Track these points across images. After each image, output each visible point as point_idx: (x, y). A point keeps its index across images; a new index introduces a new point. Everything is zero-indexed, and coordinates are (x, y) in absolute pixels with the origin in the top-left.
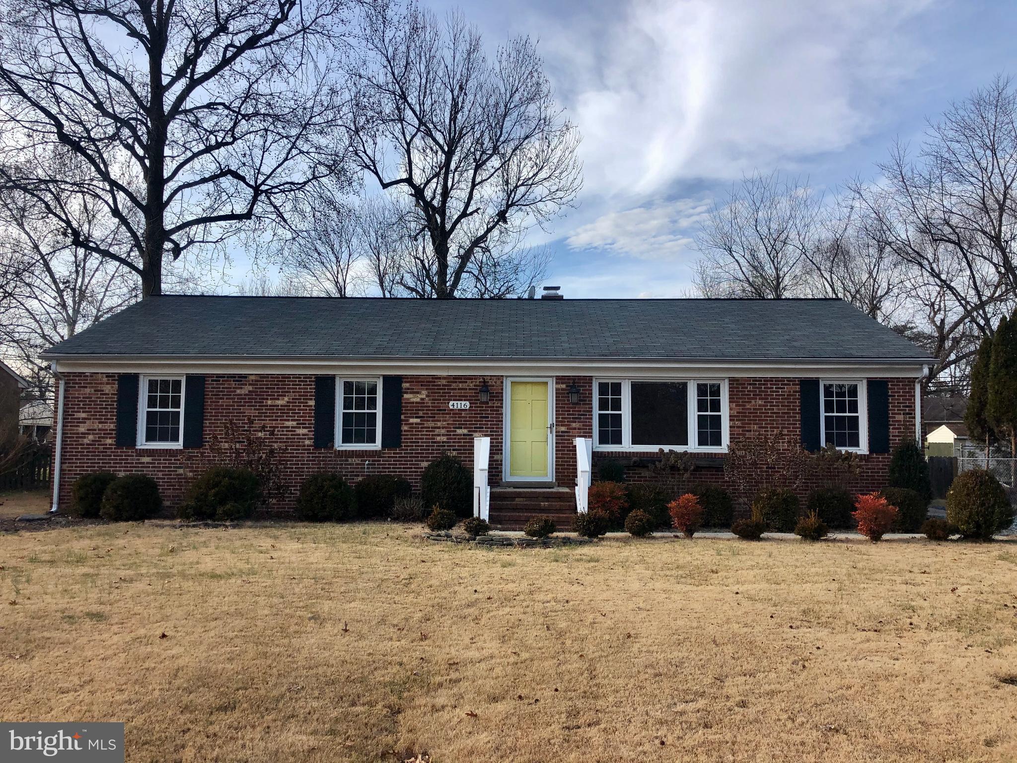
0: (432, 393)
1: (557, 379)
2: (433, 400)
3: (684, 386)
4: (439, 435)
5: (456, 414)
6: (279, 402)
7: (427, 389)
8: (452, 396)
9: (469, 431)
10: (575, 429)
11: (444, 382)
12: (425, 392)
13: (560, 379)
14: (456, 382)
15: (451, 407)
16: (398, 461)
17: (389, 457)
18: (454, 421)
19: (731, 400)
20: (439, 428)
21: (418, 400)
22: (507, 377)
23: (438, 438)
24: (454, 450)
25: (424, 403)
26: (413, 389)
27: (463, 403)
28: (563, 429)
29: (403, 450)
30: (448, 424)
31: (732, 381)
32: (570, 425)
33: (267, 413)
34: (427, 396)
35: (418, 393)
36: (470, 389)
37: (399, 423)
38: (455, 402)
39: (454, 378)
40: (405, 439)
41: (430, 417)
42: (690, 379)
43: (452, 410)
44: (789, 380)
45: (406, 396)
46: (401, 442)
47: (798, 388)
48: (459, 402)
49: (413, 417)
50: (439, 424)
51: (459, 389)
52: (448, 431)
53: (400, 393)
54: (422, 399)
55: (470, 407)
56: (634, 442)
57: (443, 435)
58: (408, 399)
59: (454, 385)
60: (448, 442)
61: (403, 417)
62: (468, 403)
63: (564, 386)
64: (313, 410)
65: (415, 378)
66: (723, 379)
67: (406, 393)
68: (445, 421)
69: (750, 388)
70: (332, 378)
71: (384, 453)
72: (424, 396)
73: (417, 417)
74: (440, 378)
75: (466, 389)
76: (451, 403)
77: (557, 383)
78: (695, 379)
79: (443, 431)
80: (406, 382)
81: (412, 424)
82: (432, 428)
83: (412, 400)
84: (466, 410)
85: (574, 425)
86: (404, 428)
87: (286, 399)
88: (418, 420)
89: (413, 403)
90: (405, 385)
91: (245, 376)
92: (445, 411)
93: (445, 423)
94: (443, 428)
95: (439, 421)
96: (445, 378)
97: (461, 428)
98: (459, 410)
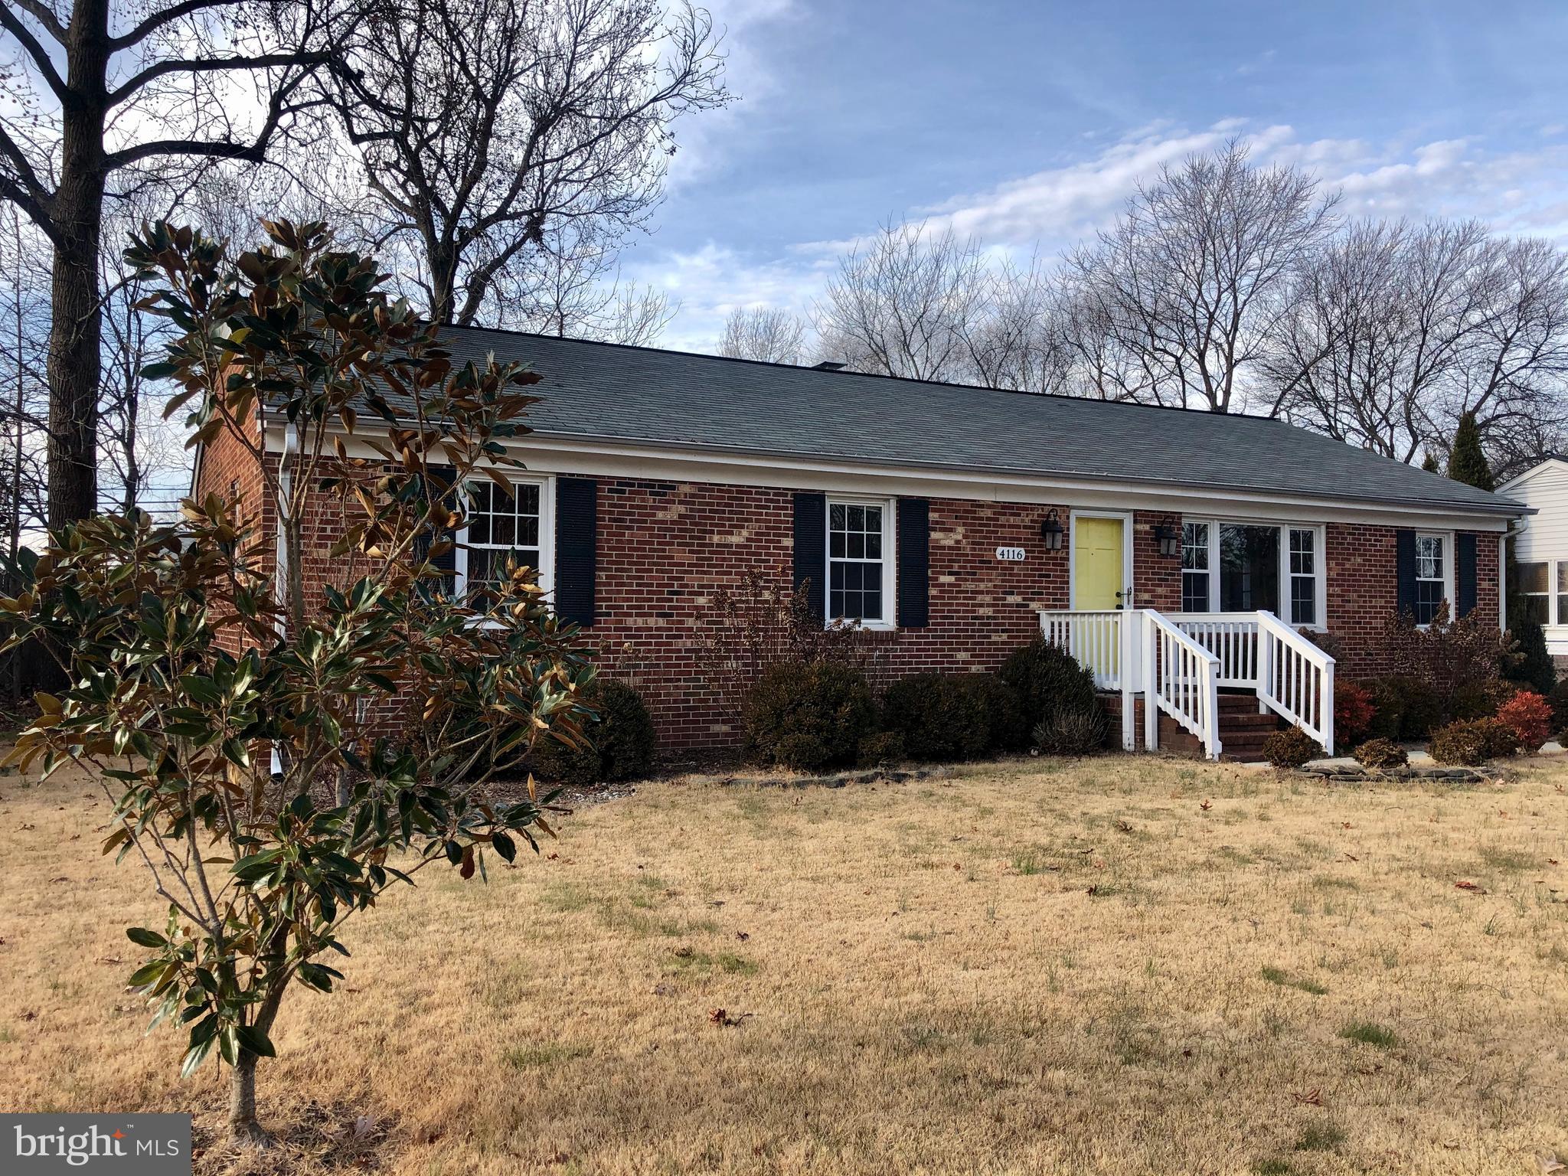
0: (972, 531)
1: (1135, 515)
2: (973, 543)
3: (1276, 532)
4: (981, 605)
5: (1005, 569)
6: (734, 539)
7: (964, 524)
8: (999, 538)
9: (1024, 599)
10: (1160, 597)
11: (989, 513)
12: (961, 530)
13: (1139, 516)
14: (1004, 514)
15: (999, 558)
16: (924, 650)
17: (910, 643)
18: (1003, 581)
19: (1329, 556)
20: (982, 592)
21: (950, 542)
22: (1074, 508)
23: (981, 611)
24: (1003, 631)
25: (959, 549)
26: (943, 523)
27: (1017, 550)
29: (930, 630)
30: (995, 586)
31: (1329, 526)
32: (1151, 592)
33: (711, 559)
34: (965, 537)
35: (951, 530)
36: (1025, 527)
37: (924, 583)
38: (1006, 549)
39: (1003, 508)
40: (934, 611)
41: (968, 573)
42: (1284, 522)
43: (1000, 562)
44: (1388, 529)
45: (934, 535)
46: (927, 618)
47: (1394, 541)
48: (1011, 549)
49: (944, 574)
50: (982, 586)
51: (1011, 526)
52: (995, 599)
53: (926, 529)
54: (958, 542)
55: (1026, 558)
57: (988, 605)
58: (937, 540)
59: (1002, 520)
60: (995, 618)
61: (930, 573)
62: (1022, 551)
63: (1147, 527)
64: (789, 555)
65: (948, 504)
66: (1318, 524)
67: (934, 530)
68: (991, 580)
69: (1350, 539)
70: (820, 497)
71: (902, 637)
72: (960, 537)
73: (950, 573)
74: (982, 506)
75: (1019, 527)
76: (1000, 549)
77: (1135, 522)
78: (1290, 523)
79: (988, 599)
80: (935, 511)
81: (943, 585)
82: (973, 592)
83: (943, 543)
84: (1018, 563)
85: (1159, 590)
86: (933, 592)
87: (745, 533)
88: (951, 579)
89: (943, 548)
90: (933, 516)
91: (671, 486)
92: (990, 564)
93: (990, 584)
94: (988, 592)
95: (982, 580)
96: (990, 506)
97: (1012, 593)
98: (1010, 562)
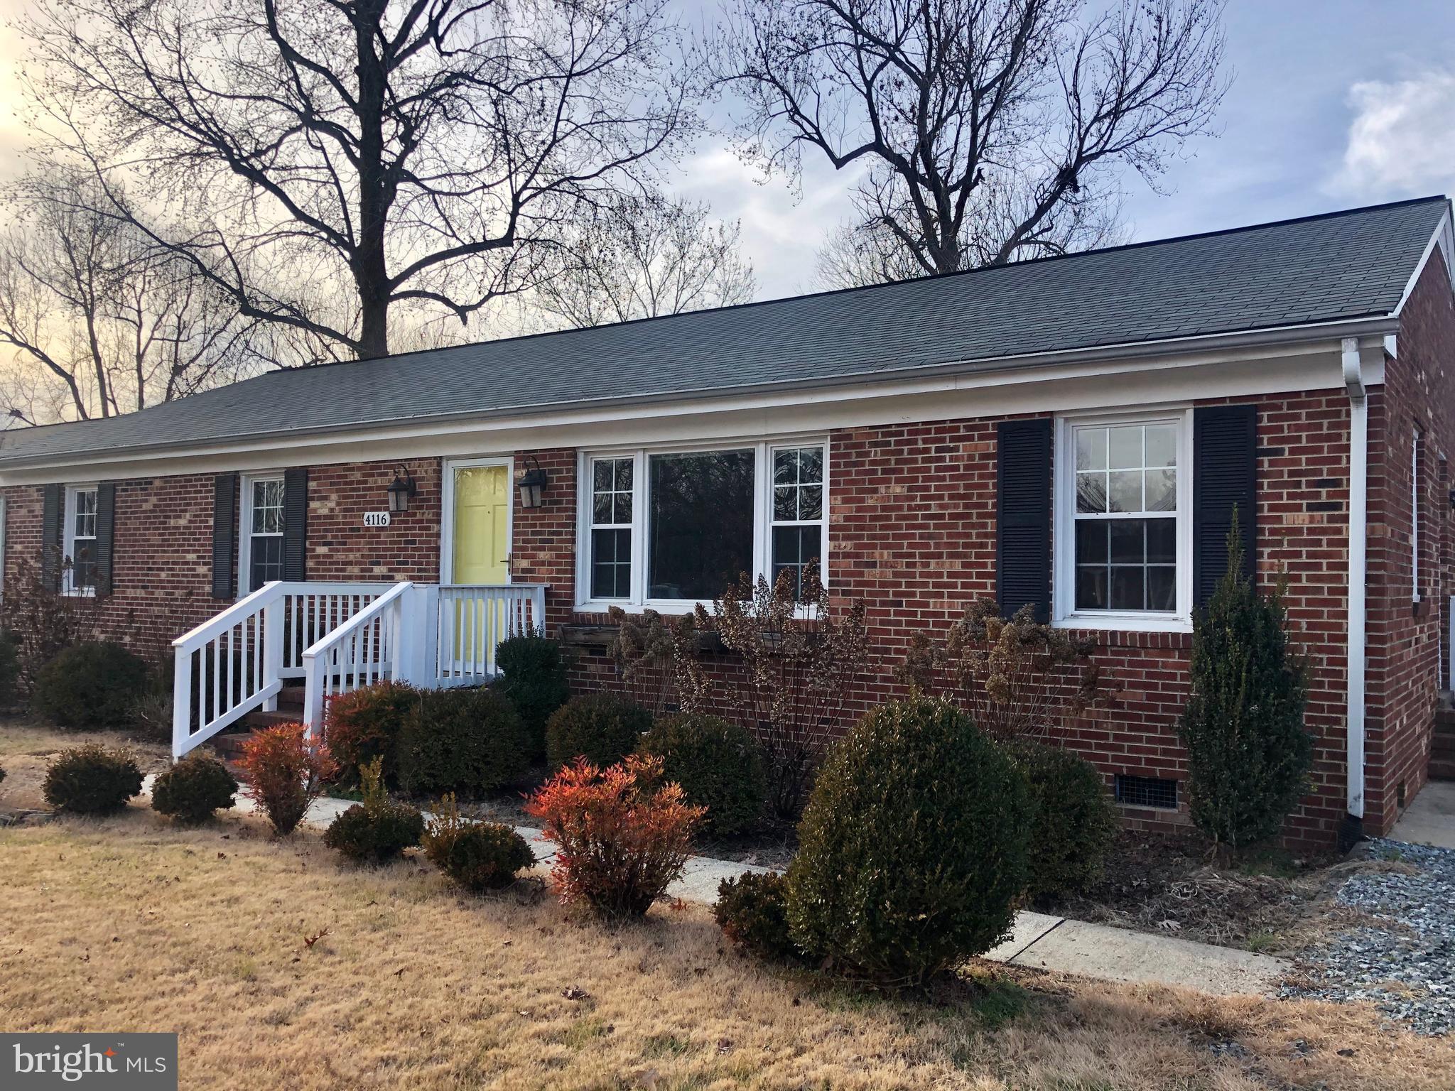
0: (343, 497)
1: (516, 459)
2: (346, 510)
3: (750, 458)
5: (372, 536)
6: (182, 522)
7: (337, 491)
8: (367, 502)
10: (543, 563)
11: (357, 476)
12: (334, 497)
13: (522, 458)
14: (373, 475)
15: (366, 524)
18: (370, 550)
20: (350, 563)
21: (325, 511)
22: (450, 458)
25: (333, 517)
26: (321, 491)
27: (381, 514)
28: (524, 564)
30: (363, 556)
32: (534, 556)
33: (169, 540)
34: (338, 504)
35: (326, 498)
38: (371, 514)
39: (372, 468)
41: (340, 543)
42: (757, 439)
43: (368, 529)
45: (313, 505)
47: (991, 446)
48: (376, 514)
49: (320, 544)
50: (351, 557)
51: (377, 488)
52: (362, 570)
53: (305, 499)
54: (332, 510)
55: (392, 522)
56: (654, 593)
58: (315, 510)
59: (371, 481)
61: (308, 544)
62: (387, 517)
64: (212, 533)
65: (324, 471)
66: (823, 435)
67: (313, 499)
68: (359, 550)
69: (876, 454)
70: (235, 478)
72: (333, 505)
73: (325, 544)
74: (352, 469)
75: (385, 488)
76: (366, 515)
77: (515, 467)
78: (767, 440)
80: (314, 479)
81: (320, 556)
83: (319, 512)
84: (383, 529)
85: (542, 555)
86: (310, 564)
87: (188, 515)
88: (327, 550)
89: (320, 517)
90: (312, 485)
91: (149, 481)
92: (359, 532)
93: (358, 554)
94: (357, 563)
95: (351, 550)
96: (359, 469)
97: (378, 563)
98: (379, 529)
